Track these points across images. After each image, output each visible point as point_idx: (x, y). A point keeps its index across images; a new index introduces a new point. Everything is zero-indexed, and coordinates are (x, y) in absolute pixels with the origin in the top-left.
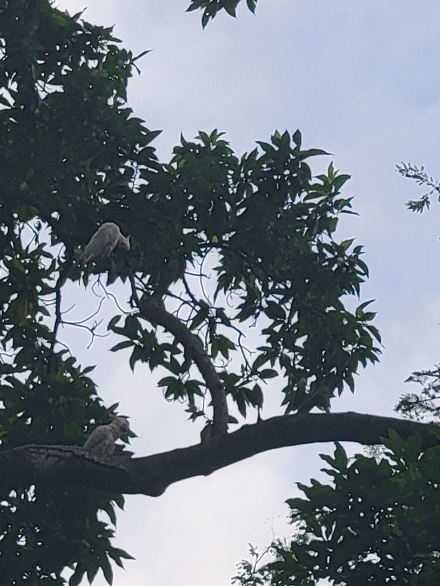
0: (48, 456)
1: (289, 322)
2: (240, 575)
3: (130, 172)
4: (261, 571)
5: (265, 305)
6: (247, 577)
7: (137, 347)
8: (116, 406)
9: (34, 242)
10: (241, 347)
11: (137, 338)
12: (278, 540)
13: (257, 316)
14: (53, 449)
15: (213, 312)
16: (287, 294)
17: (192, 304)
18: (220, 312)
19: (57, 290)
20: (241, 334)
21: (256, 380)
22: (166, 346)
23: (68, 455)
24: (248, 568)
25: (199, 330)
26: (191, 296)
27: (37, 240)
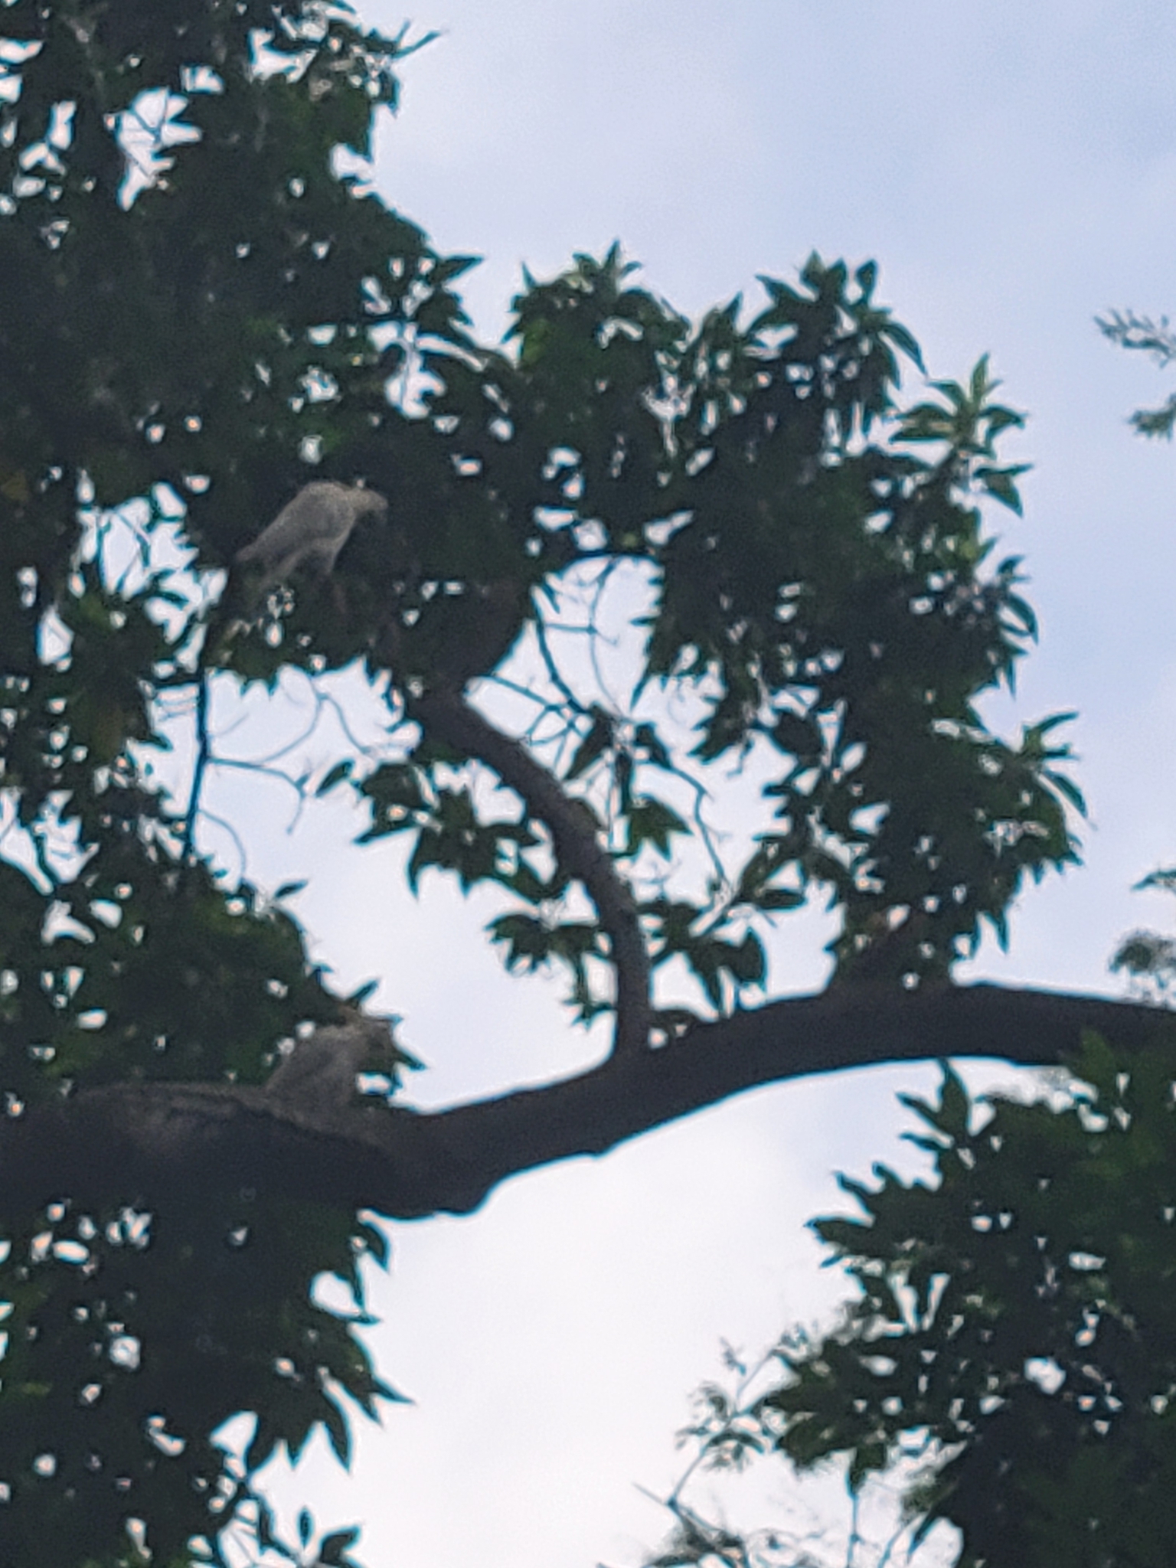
0: (174, 1112)
1: (836, 763)
2: (698, 1424)
3: (394, 356)
4: (755, 1411)
5: (767, 717)
6: (716, 1427)
7: (425, 835)
8: (367, 989)
9: (139, 564)
10: (704, 829)
11: (424, 807)
12: (799, 1328)
13: (748, 747)
14: (187, 1095)
15: (625, 733)
16: (829, 688)
17: (568, 712)
18: (645, 735)
19: (198, 678)
20: (701, 791)
21: (747, 917)
22: (503, 829)
23: (227, 1110)
24: (719, 1403)
25: (591, 783)
26: (565, 690)
27: (146, 560)
